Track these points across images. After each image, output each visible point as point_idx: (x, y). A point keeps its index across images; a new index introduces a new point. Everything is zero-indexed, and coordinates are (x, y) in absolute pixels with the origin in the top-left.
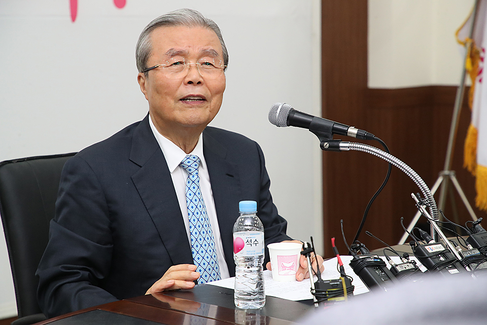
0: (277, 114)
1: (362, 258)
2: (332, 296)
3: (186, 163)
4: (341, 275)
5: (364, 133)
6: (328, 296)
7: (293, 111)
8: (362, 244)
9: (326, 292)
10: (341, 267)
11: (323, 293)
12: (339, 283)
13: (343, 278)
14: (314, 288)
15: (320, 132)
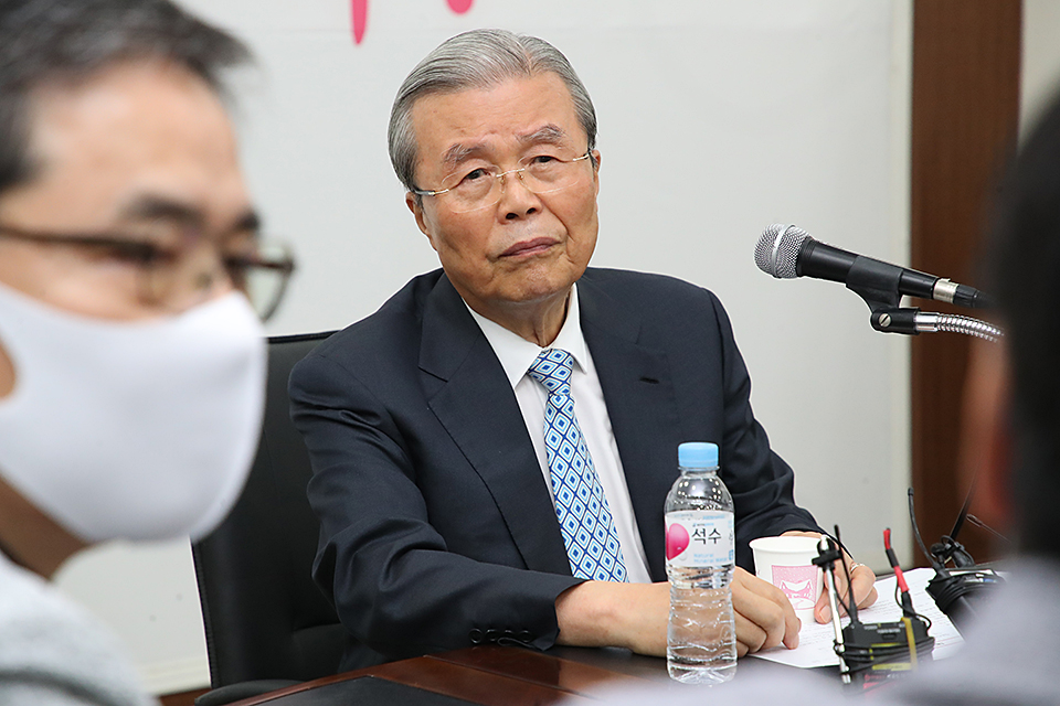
0: (775, 250)
1: (956, 576)
2: (881, 659)
3: (540, 369)
4: (904, 612)
5: (969, 292)
6: (872, 658)
7: (810, 243)
8: (957, 544)
9: (867, 649)
10: (905, 596)
11: (862, 652)
12: (897, 630)
13: (908, 621)
14: (840, 640)
15: (870, 290)
